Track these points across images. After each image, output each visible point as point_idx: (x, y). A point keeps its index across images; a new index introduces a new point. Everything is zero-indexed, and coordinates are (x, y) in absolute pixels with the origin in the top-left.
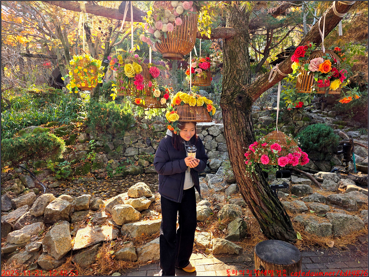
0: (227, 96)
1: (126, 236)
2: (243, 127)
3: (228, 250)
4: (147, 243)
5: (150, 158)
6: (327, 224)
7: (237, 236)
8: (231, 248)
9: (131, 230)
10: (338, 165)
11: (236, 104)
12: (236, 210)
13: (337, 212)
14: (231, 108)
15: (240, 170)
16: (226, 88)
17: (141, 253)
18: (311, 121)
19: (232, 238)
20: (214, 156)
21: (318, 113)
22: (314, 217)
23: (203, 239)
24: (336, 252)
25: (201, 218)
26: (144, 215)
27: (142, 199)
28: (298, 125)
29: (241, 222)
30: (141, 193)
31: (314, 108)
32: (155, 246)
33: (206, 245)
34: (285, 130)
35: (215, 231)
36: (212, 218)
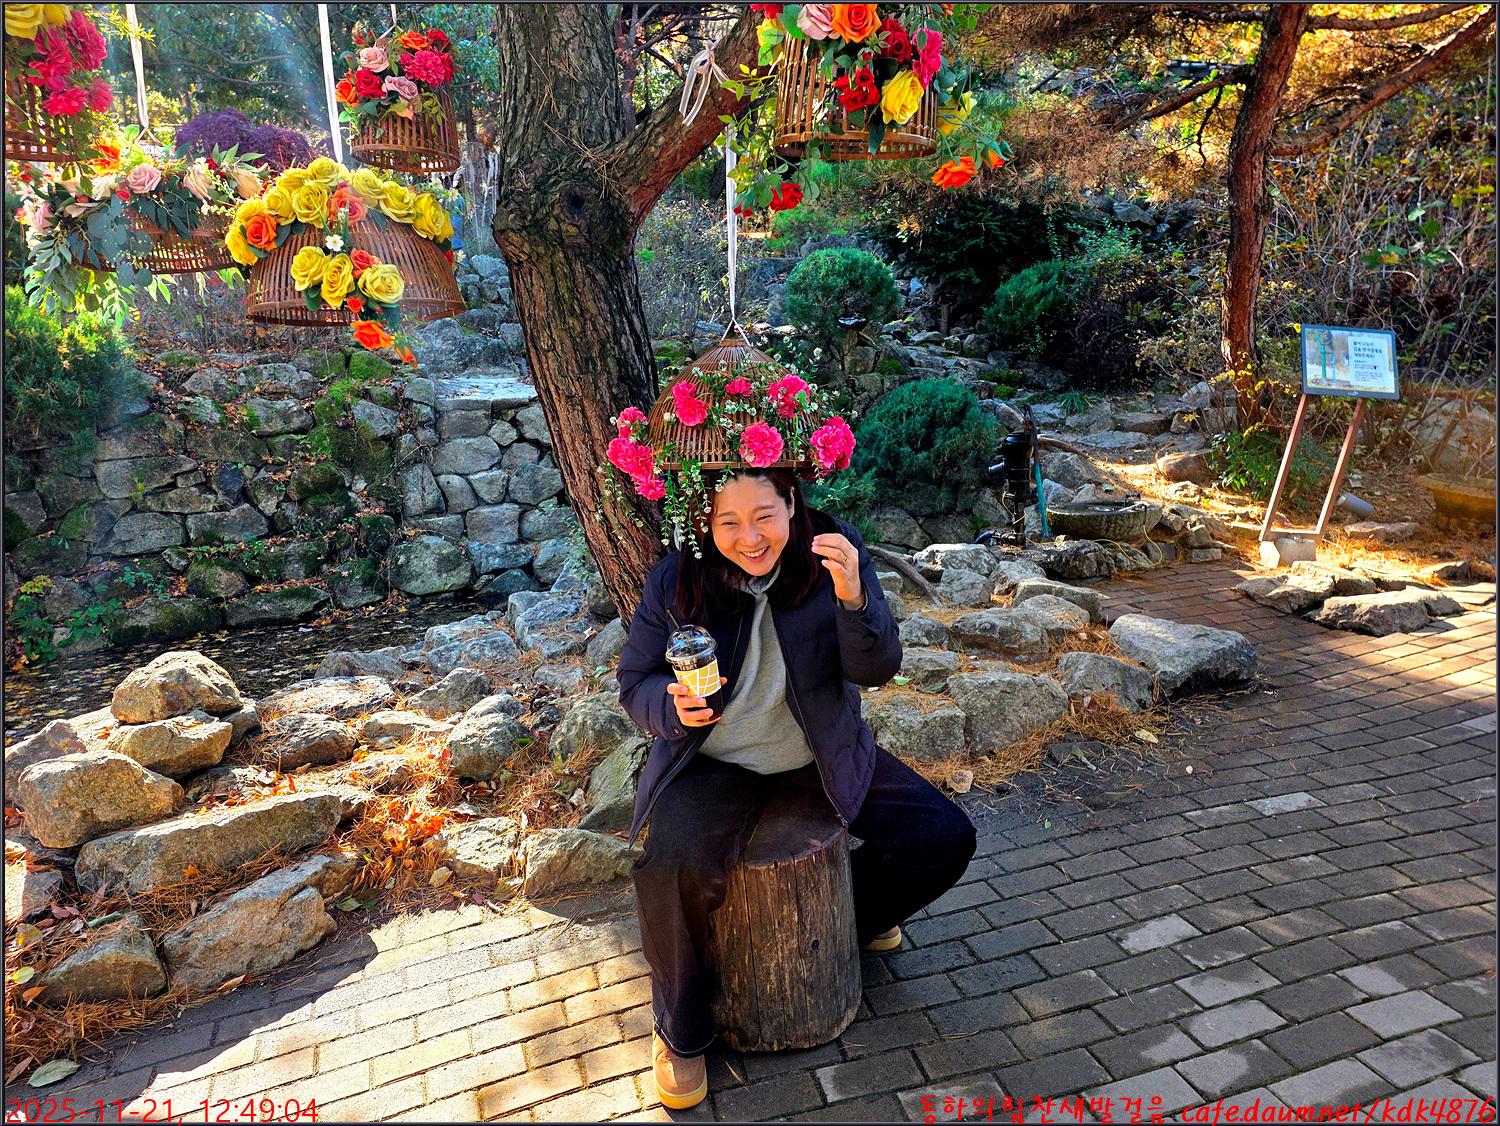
0: (520, 194)
1: (102, 892)
2: (603, 337)
3: (588, 866)
4: (217, 906)
5: (245, 556)
6: (947, 712)
8: (599, 857)
9: (125, 862)
10: (997, 524)
11: (560, 231)
13: (985, 669)
14: (541, 250)
16: (514, 159)
17: (186, 954)
18: (904, 369)
19: (606, 820)
21: (931, 342)
22: (905, 695)
23: (486, 846)
24: (979, 806)
25: (479, 765)
26: (197, 790)
27: (187, 724)
28: (863, 390)
29: (641, 751)
30: (178, 698)
31: (916, 326)
32: (255, 912)
33: (499, 868)
35: (536, 805)
36: (524, 757)
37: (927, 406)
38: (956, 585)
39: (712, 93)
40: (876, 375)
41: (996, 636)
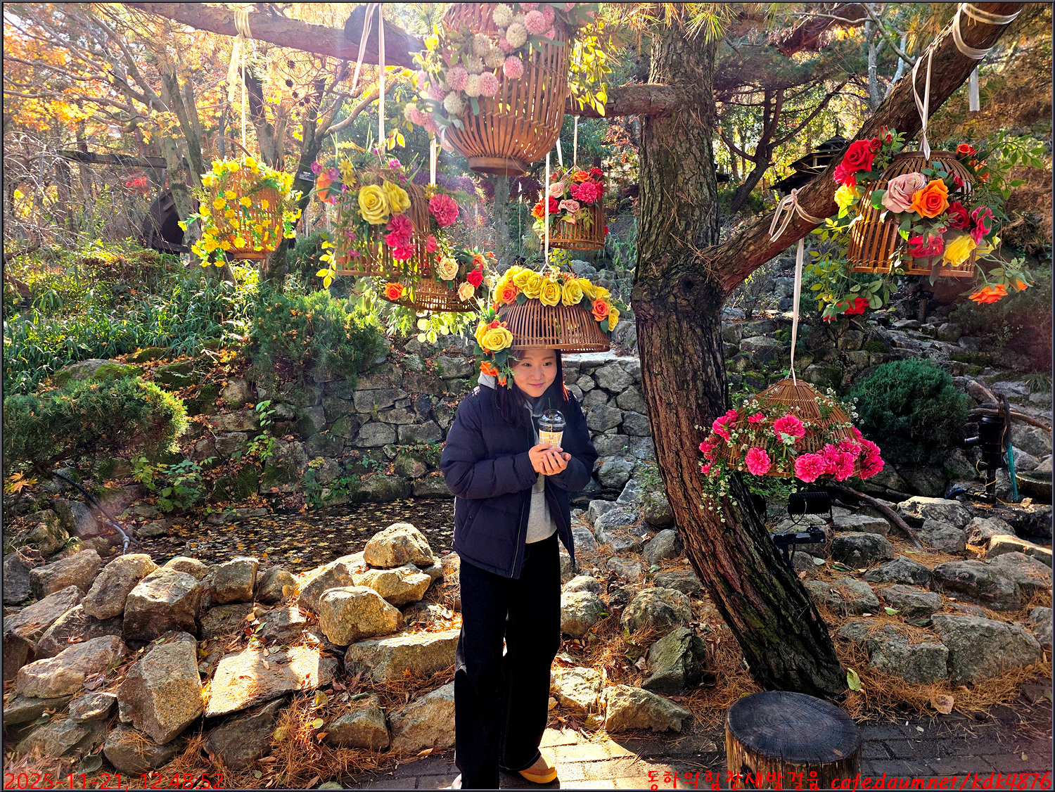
0: (651, 279)
1: (358, 677)
2: (696, 367)
3: (650, 718)
4: (420, 699)
5: (428, 453)
6: (933, 646)
7: (678, 680)
8: (659, 713)
9: (372, 660)
10: (966, 478)
11: (676, 303)
12: (674, 605)
13: (964, 611)
14: (662, 314)
15: (686, 490)
16: (648, 255)
17: (401, 728)
18: (887, 350)
19: (661, 686)
20: (614, 450)
21: (910, 328)
22: (895, 625)
23: (580, 687)
24: (960, 728)
25: (575, 627)
26: (409, 617)
27: (406, 573)
28: (853, 363)
29: (688, 639)
30: (401, 555)
31: (898, 315)
32: (441, 708)
33: (589, 705)
34: (815, 377)
35: (612, 664)
36: (604, 626)
37: (908, 381)
38: (935, 534)
39: (794, 221)
40: (864, 353)
41: (974, 585)
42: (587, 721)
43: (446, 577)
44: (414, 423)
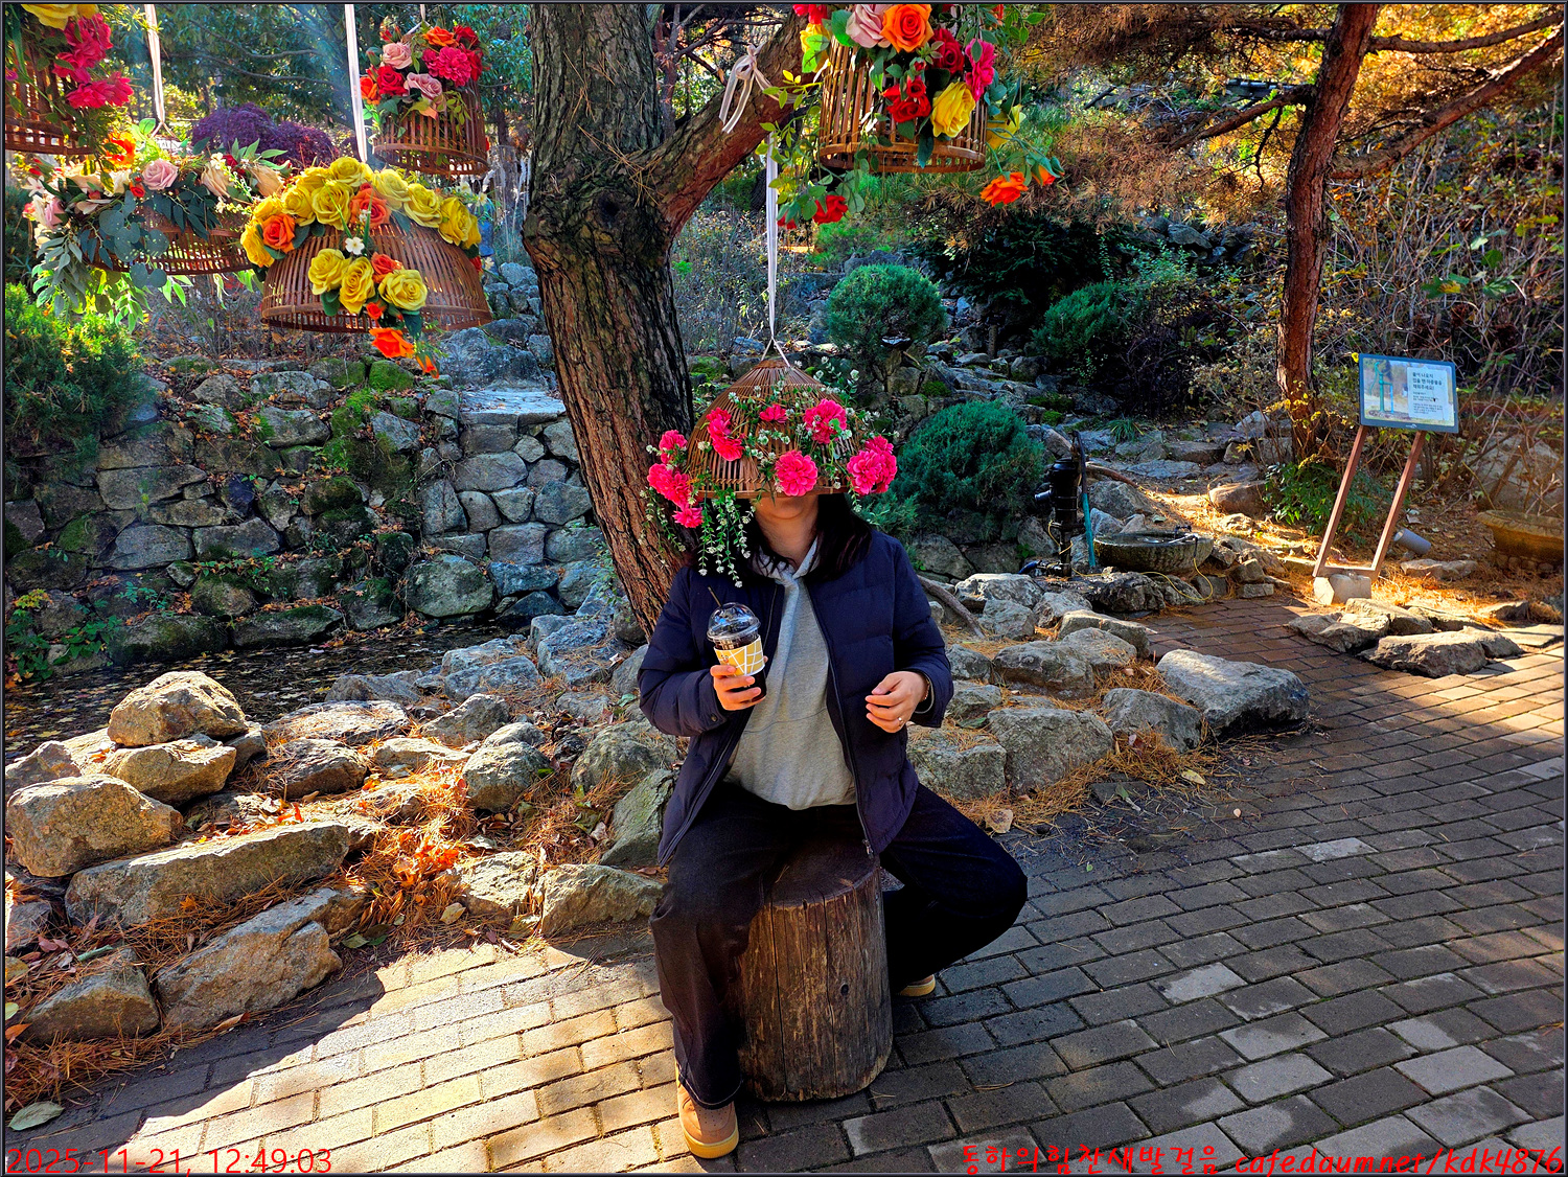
0: (551, 199)
1: (93, 924)
2: (636, 350)
3: (609, 904)
4: (215, 941)
5: (255, 573)
6: (988, 749)
8: (620, 895)
9: (118, 892)
11: (592, 239)
12: (650, 743)
13: (1026, 705)
14: (572, 258)
15: (638, 550)
16: (547, 163)
17: (181, 991)
18: (948, 392)
19: (627, 857)
20: (581, 552)
21: (978, 364)
23: (502, 881)
24: (1019, 847)
25: (496, 796)
26: (197, 817)
27: (189, 748)
28: (907, 411)
29: (667, 784)
30: (180, 720)
31: (962, 347)
32: (256, 948)
33: (515, 904)
35: (555, 840)
36: (544, 789)
37: (972, 430)
38: (999, 617)
39: (754, 100)
40: (920, 397)
41: (1040, 670)
42: (513, 928)
43: (272, 751)
44: (224, 523)
